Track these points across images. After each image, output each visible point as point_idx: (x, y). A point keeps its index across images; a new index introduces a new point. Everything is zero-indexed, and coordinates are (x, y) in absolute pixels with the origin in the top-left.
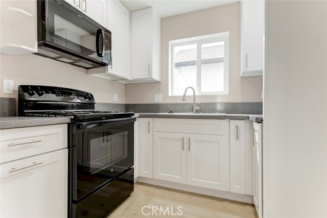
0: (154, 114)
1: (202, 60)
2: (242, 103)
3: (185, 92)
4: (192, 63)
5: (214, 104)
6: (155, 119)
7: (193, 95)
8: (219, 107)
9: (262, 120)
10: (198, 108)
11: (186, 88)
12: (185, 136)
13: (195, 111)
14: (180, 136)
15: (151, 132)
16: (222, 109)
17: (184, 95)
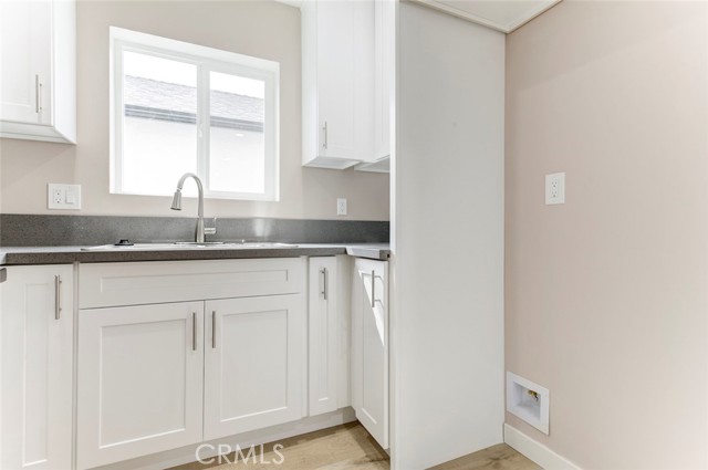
0: (77, 249)
1: (213, 117)
2: (307, 222)
3: (180, 186)
4: (186, 119)
5: (248, 222)
6: (84, 268)
7: (197, 195)
8: (260, 229)
9: (389, 256)
10: (213, 231)
11: (180, 177)
12: (198, 308)
13: (201, 239)
14: (182, 311)
15: (66, 313)
16: (267, 233)
17: (178, 195)
